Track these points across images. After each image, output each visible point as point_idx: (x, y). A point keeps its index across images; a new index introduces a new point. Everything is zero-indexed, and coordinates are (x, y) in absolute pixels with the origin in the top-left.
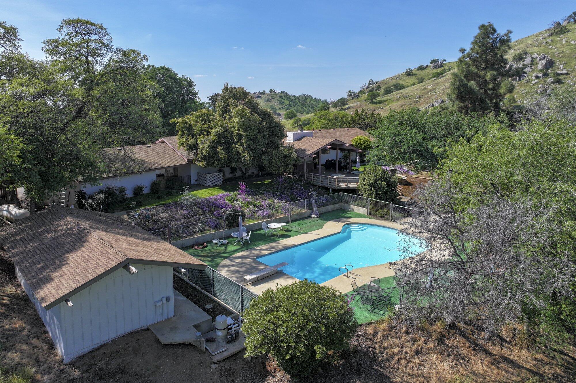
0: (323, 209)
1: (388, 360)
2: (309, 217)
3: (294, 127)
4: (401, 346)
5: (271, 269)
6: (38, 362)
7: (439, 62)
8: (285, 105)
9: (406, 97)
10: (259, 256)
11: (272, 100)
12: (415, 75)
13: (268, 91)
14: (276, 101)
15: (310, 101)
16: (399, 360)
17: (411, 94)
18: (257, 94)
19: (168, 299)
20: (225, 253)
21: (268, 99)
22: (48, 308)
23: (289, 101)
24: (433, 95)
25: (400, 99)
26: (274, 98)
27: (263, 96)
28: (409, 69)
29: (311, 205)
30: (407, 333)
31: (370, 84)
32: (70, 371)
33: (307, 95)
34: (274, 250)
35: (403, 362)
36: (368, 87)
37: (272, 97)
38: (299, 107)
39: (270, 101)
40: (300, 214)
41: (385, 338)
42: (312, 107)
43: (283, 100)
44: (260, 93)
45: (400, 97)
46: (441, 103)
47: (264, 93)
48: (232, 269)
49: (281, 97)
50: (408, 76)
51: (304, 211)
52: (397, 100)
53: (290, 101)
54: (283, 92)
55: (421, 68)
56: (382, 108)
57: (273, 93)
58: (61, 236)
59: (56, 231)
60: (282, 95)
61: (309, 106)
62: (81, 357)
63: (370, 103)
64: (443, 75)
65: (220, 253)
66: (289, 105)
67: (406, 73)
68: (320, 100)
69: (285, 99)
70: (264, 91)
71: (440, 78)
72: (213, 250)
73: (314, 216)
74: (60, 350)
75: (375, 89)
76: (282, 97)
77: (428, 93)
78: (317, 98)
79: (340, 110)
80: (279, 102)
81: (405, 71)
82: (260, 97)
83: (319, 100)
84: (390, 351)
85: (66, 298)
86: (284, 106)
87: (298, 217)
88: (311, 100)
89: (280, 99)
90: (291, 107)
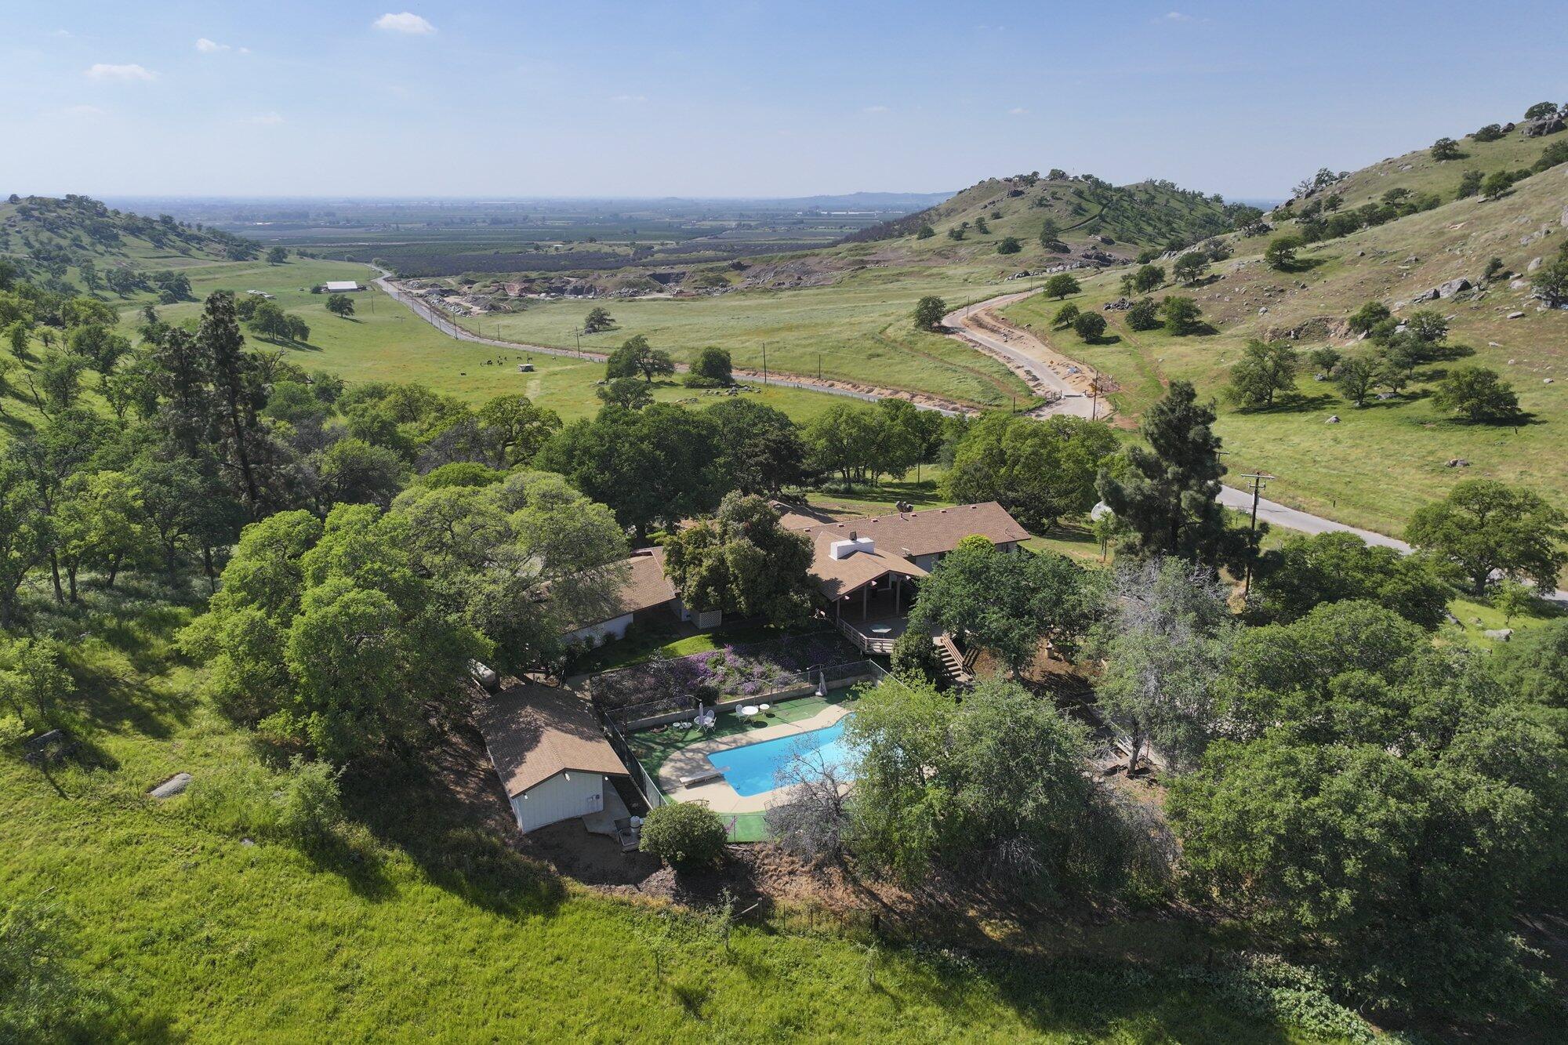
0: (835, 684)
1: (762, 874)
2: (813, 694)
3: (1058, 330)
4: (779, 865)
5: (713, 772)
6: (506, 831)
7: (1554, 110)
8: (1088, 216)
9: (1380, 255)
10: (713, 752)
11: (1052, 202)
12: (1462, 156)
13: (1044, 174)
14: (1064, 207)
15: (1168, 201)
16: (771, 876)
17: (1397, 247)
18: (1015, 184)
19: (598, 797)
20: (682, 741)
21: (1043, 199)
22: (513, 798)
23: (1100, 203)
24: (1455, 257)
25: (1363, 260)
26: (1058, 195)
27: (1028, 189)
28: (1447, 139)
29: (818, 677)
30: (790, 855)
31: (1320, 180)
32: (526, 840)
33: (1163, 182)
34: (734, 745)
35: (774, 878)
36: (1313, 192)
37: (1054, 195)
38: (1128, 223)
39: (1046, 206)
40: (800, 690)
41: (767, 856)
42: (1169, 223)
43: (1084, 204)
44: (1022, 178)
45: (1363, 254)
46: (1459, 290)
47: (1031, 180)
48: (679, 764)
49: (1079, 194)
50: (1439, 159)
51: (807, 685)
52: (1354, 262)
53: (1105, 206)
54: (1087, 177)
55: (1490, 134)
56: (1304, 287)
57: (1058, 182)
58: (522, 729)
59: (519, 723)
60: (1084, 187)
61: (1159, 219)
62: (534, 832)
63: (1275, 268)
64: (1509, 189)
65: (677, 741)
66: (1101, 216)
67: (1432, 152)
68: (1201, 194)
69: (1092, 197)
70: (1035, 174)
71: (1498, 198)
72: (671, 736)
73: (819, 693)
74: (520, 824)
75: (1323, 204)
76: (1082, 192)
77: (1444, 247)
78: (1188, 190)
79: (1191, 285)
80: (1070, 208)
81: (1430, 147)
82: (1021, 193)
83: (1194, 196)
84: (766, 868)
85: (524, 793)
86: (1085, 219)
87: (795, 694)
88: (1173, 197)
89: (1076, 200)
90: (1104, 224)
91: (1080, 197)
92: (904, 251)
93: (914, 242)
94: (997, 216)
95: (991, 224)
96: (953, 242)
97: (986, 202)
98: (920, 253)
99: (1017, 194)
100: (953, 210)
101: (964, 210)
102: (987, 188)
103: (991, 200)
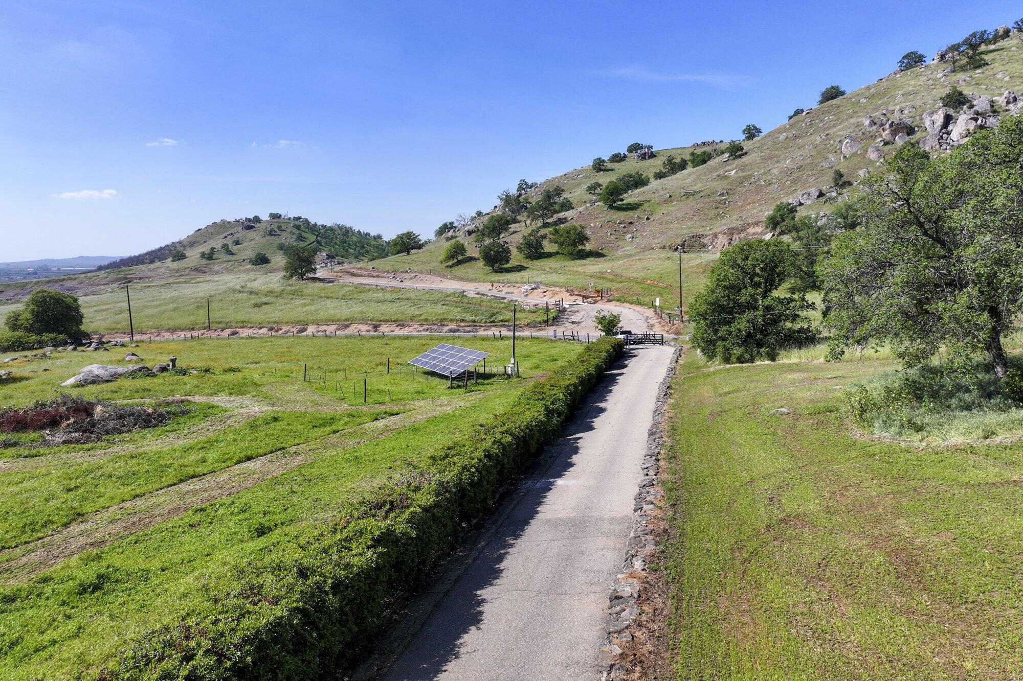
11: (279, 232)
12: (610, 170)
13: (265, 217)
14: (289, 236)
18: (243, 223)
21: (271, 231)
23: (314, 234)
26: (282, 229)
27: (257, 225)
28: (600, 158)
31: (520, 188)
33: (343, 226)
37: (278, 228)
39: (275, 235)
43: (303, 234)
44: (248, 220)
47: (257, 220)
53: (317, 236)
54: (299, 218)
57: (278, 220)
60: (298, 223)
66: (318, 242)
67: (593, 166)
69: (307, 230)
70: (257, 217)
76: (300, 226)
78: (362, 231)
80: (294, 236)
81: (592, 164)
82: (253, 227)
88: (353, 235)
89: (295, 231)
90: (321, 247)
91: (299, 230)
92: (162, 270)
93: (169, 263)
94: (237, 243)
95: (234, 248)
96: (205, 262)
97: (226, 234)
98: (178, 271)
99: (250, 228)
100: (194, 243)
101: (205, 242)
102: (221, 227)
103: (229, 233)
